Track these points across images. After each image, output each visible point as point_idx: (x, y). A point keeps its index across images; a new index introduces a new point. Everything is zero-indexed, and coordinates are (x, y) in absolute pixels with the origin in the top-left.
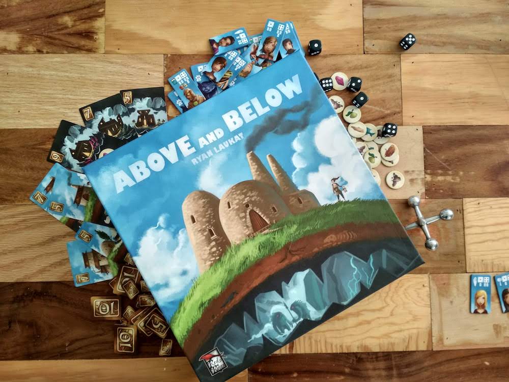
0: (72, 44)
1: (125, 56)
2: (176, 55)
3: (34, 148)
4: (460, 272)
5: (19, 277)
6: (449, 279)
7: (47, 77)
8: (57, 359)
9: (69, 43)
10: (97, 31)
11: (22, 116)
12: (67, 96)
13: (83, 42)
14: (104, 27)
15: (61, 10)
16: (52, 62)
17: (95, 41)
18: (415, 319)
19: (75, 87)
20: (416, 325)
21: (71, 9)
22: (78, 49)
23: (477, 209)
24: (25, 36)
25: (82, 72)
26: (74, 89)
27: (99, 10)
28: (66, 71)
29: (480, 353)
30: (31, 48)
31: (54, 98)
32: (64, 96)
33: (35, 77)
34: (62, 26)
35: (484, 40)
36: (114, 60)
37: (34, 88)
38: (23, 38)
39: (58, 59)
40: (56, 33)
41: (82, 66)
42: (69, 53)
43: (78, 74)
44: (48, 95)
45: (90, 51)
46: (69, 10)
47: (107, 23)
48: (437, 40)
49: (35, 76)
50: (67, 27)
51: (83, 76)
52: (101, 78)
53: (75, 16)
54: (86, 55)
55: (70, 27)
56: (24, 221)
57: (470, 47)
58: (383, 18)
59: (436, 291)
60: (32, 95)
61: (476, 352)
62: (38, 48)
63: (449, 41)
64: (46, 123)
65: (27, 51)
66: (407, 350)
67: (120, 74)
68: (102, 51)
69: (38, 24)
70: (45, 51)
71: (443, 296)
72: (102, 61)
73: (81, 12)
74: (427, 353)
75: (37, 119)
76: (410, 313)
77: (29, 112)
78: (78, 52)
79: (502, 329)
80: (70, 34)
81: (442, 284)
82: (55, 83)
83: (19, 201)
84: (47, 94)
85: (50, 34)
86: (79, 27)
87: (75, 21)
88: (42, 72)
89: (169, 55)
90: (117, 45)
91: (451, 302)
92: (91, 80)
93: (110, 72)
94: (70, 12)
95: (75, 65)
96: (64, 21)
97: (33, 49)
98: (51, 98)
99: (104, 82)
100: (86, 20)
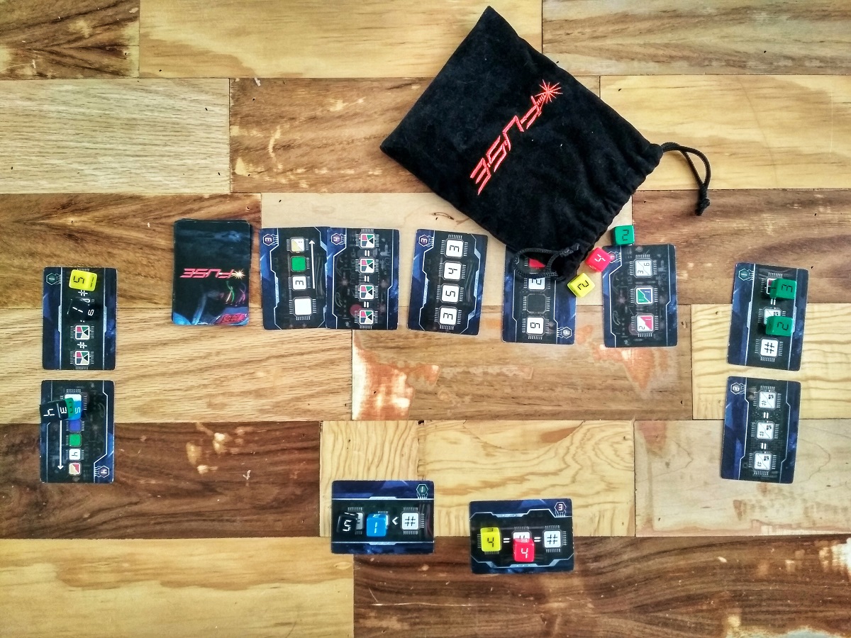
0: (90, 64)
1: (170, 81)
2: (248, 79)
3: (34, 224)
4: (682, 418)
5: (15, 417)
6: (665, 428)
7: (55, 115)
8: (71, 538)
9: (86, 61)
10: (126, 43)
11: (18, 176)
12: (83, 144)
13: (106, 60)
14: (138, 36)
15: (74, 11)
16: (60, 91)
17: (125, 59)
18: (610, 488)
19: (94, 131)
20: (610, 497)
21: (89, 9)
22: (100, 71)
23: (714, 321)
24: (20, 52)
25: (106, 107)
26: (94, 133)
27: (130, 9)
28: (80, 106)
29: (711, 544)
30: (28, 71)
31: (63, 147)
32: (79, 145)
33: (35, 116)
34: (74, 36)
35: (739, 52)
36: (153, 88)
37: (34, 133)
38: (17, 54)
39: (70, 88)
40: (66, 46)
41: (104, 98)
42: (86, 77)
43: (99, 109)
44: (55, 143)
45: (117, 73)
46: (84, 10)
47: (142, 31)
48: (661, 52)
49: (34, 113)
50: (81, 38)
51: (107, 112)
52: (134, 116)
53: (94, 19)
54: (110, 80)
55: (87, 36)
56: (21, 333)
57: (714, 63)
58: (575, 18)
59: (644, 446)
60: (31, 143)
61: (705, 542)
62: (40, 71)
63: (680, 54)
64: (53, 186)
65: (23, 75)
66: (597, 536)
67: (163, 110)
68: (136, 74)
69: (38, 32)
70: (49, 74)
71: (655, 454)
72: (135, 89)
73: (103, 13)
74: (627, 540)
75: (39, 179)
76: (602, 479)
77: (26, 168)
78: (99, 75)
79: (748, 507)
80: (86, 48)
81: (654, 436)
82: (65, 124)
83: (14, 303)
84: (54, 141)
85: (56, 48)
86: (99, 37)
87: (94, 27)
88: (46, 107)
89: (237, 80)
90: (158, 65)
91: (668, 464)
92: (118, 119)
93: (148, 106)
94: (86, 13)
95: (95, 96)
96: (78, 28)
97: (32, 71)
98: (59, 147)
99: (139, 122)
100: (111, 27)
